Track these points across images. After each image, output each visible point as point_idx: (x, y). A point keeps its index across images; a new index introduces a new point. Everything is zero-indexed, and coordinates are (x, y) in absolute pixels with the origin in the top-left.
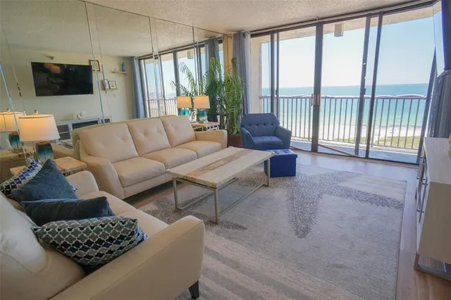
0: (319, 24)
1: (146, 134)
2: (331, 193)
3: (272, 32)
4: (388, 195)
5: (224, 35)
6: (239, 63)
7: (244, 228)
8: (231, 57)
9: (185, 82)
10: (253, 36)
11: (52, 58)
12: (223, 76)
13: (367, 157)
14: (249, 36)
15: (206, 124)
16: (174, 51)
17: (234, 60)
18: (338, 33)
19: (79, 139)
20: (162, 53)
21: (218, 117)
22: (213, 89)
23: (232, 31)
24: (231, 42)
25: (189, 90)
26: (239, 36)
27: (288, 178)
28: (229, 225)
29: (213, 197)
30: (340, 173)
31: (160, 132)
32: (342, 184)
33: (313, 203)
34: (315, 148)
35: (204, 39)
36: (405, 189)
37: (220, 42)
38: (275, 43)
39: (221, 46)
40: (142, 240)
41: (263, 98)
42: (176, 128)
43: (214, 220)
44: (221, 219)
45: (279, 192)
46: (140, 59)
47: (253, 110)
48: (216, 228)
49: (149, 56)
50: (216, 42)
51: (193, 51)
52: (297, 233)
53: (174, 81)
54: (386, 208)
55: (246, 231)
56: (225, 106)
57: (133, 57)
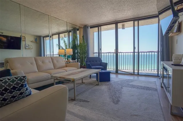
0: (116, 23)
1: (43, 62)
2: (126, 87)
3: (98, 26)
4: (150, 87)
5: (80, 27)
6: (85, 38)
7: (88, 102)
8: (82, 35)
9: (62, 45)
10: (91, 27)
11: (2, 33)
12: (79, 43)
13: (138, 74)
14: (89, 28)
15: (71, 60)
16: (59, 34)
17: (83, 37)
18: (123, 28)
19: (8, 63)
20: (53, 35)
21: (76, 59)
22: (74, 47)
23: (82, 25)
24: (82, 30)
25: (64, 48)
26: (85, 28)
27: (107, 82)
28: (81, 101)
29: (73, 90)
30: (128, 80)
31: (49, 62)
32: (130, 83)
33: (119, 90)
34: (117, 72)
35: (71, 29)
36: (156, 84)
37: (78, 30)
38: (100, 32)
39: (78, 32)
40: (30, 94)
41: (95, 53)
42: (57, 61)
43: (73, 98)
44: (77, 98)
45: (104, 87)
46: (44, 37)
47: (91, 55)
48: (74, 102)
49: (47, 36)
50: (76, 30)
51: (66, 34)
52: (114, 102)
53: (58, 44)
54: (151, 91)
55: (90, 103)
56: (79, 55)
57: (41, 36)
